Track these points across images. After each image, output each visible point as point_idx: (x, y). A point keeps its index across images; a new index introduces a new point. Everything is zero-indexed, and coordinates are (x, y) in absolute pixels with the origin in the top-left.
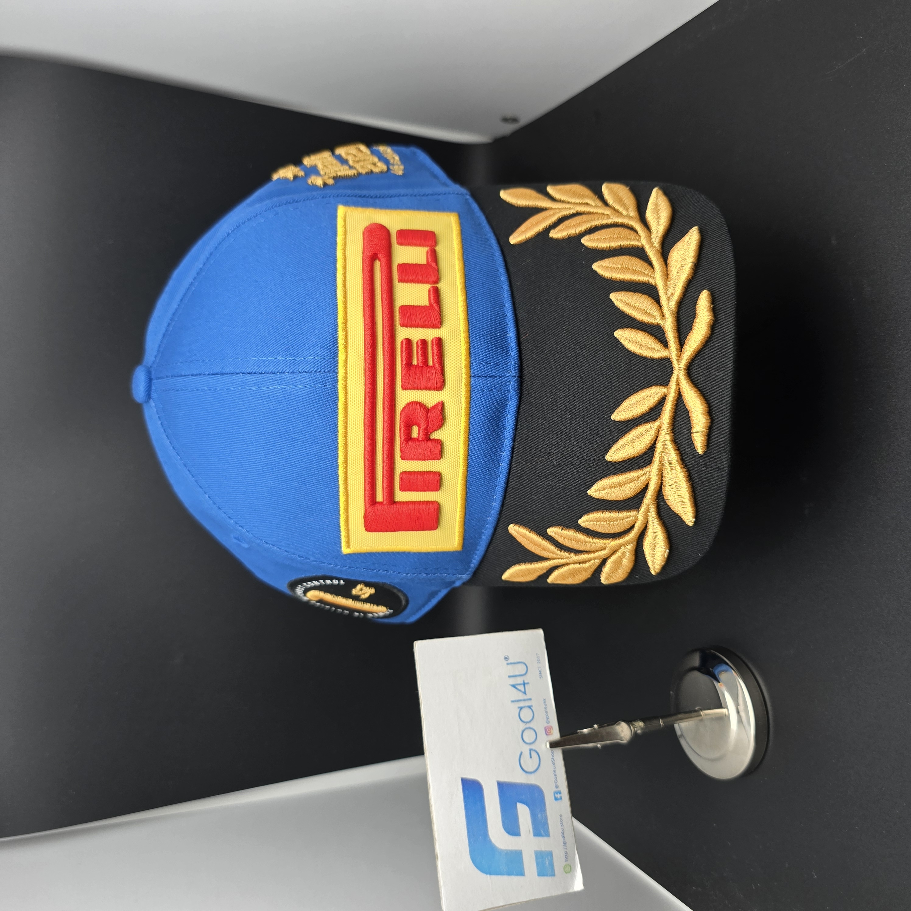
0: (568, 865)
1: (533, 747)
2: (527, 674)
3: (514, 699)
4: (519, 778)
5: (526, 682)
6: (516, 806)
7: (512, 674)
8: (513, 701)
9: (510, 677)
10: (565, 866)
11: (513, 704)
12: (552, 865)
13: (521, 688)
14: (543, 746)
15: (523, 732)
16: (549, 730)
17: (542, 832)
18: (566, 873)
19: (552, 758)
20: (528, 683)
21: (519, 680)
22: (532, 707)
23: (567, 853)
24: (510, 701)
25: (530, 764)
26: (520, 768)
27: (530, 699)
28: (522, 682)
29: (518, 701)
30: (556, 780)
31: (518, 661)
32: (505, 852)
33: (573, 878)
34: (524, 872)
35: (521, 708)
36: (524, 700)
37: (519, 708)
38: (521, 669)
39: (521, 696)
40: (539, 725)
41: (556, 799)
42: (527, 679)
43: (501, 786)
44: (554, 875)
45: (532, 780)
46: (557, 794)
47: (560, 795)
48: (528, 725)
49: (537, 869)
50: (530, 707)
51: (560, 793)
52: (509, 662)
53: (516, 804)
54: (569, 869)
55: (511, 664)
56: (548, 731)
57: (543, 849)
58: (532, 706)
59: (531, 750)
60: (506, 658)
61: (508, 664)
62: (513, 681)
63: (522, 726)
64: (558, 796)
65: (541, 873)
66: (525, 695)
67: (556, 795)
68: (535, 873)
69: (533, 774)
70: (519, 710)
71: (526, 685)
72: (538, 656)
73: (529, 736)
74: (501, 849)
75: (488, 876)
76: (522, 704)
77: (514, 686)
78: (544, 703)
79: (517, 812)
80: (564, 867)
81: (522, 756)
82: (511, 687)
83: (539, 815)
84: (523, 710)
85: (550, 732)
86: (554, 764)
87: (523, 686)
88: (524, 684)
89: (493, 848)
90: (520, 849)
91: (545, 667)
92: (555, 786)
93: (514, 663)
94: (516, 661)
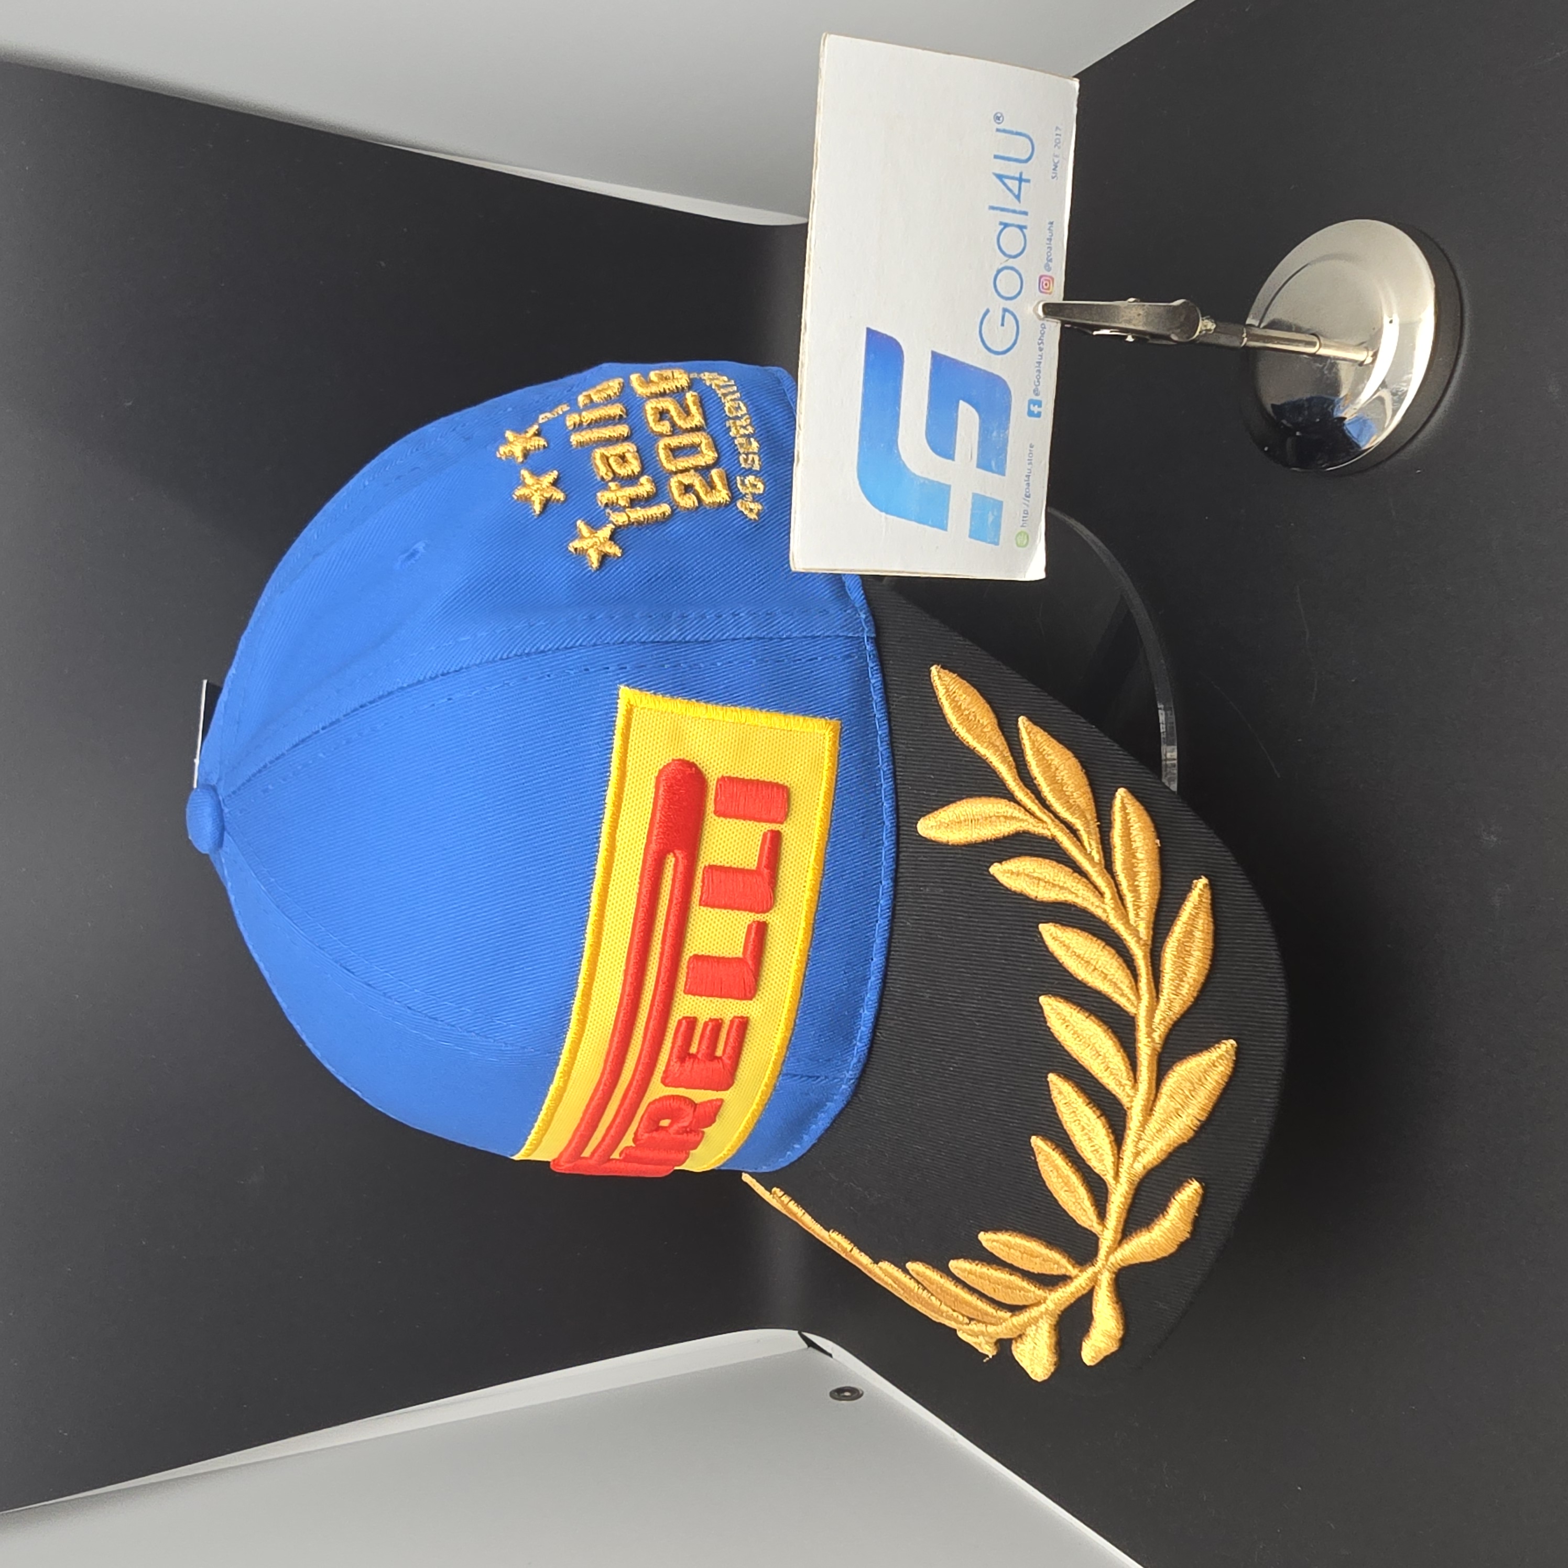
0: (1025, 533)
1: (1009, 305)
2: (1030, 162)
3: (996, 205)
4: (975, 357)
5: (1024, 177)
6: (957, 407)
7: (1001, 154)
8: (992, 208)
9: (996, 157)
10: (1020, 533)
11: (992, 211)
12: (997, 525)
13: (1013, 185)
14: (1030, 310)
15: (999, 271)
16: (1046, 284)
17: (993, 464)
18: (1018, 546)
19: (1040, 339)
20: (1028, 181)
21: (1013, 169)
22: (1025, 230)
23: (1027, 514)
24: (987, 207)
25: (999, 337)
26: (979, 340)
27: (1025, 213)
28: (1018, 175)
29: (1003, 210)
30: (1038, 381)
31: (1019, 131)
32: (922, 481)
33: (1029, 556)
34: (947, 524)
35: (1006, 225)
36: (1014, 212)
37: (1001, 223)
38: (1020, 148)
39: (1012, 203)
40: (1031, 266)
41: (1031, 414)
42: (1027, 170)
43: (938, 360)
44: (997, 544)
45: (996, 366)
46: (1034, 406)
47: (1040, 409)
48: (1011, 262)
49: (971, 525)
50: (1021, 228)
51: (1040, 406)
52: (1001, 127)
53: (958, 403)
54: (1026, 542)
55: (1004, 131)
56: (1044, 283)
57: (988, 495)
58: (1025, 227)
59: (1005, 310)
60: (997, 118)
61: (998, 130)
62: (1001, 167)
63: (1001, 261)
64: (1035, 409)
65: (976, 534)
66: (1016, 201)
67: (1032, 408)
68: (968, 533)
69: (1000, 357)
70: (1002, 227)
71: (1023, 184)
72: (1058, 132)
73: (1008, 283)
74: (914, 475)
75: (883, 514)
76: (1008, 218)
77: (1000, 177)
78: (1049, 229)
79: (957, 416)
80: (1017, 535)
81: (987, 317)
82: (994, 178)
83: (995, 434)
84: (1007, 229)
85: (1048, 289)
86: (1041, 350)
87: (1017, 182)
88: (1020, 180)
89: (901, 468)
90: (948, 483)
91: (1067, 159)
92: (1034, 391)
93: (1011, 132)
94: (1014, 130)
